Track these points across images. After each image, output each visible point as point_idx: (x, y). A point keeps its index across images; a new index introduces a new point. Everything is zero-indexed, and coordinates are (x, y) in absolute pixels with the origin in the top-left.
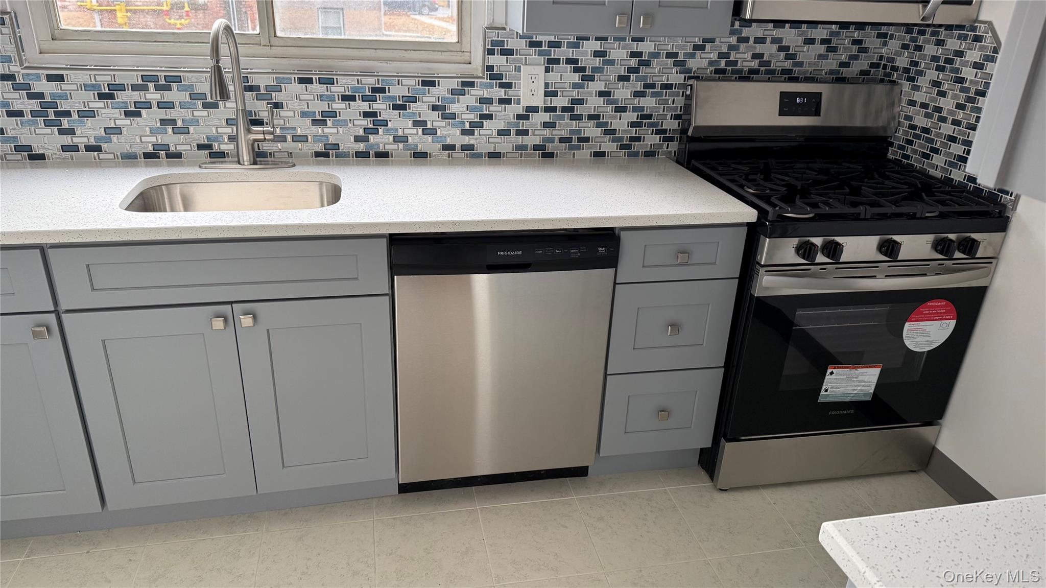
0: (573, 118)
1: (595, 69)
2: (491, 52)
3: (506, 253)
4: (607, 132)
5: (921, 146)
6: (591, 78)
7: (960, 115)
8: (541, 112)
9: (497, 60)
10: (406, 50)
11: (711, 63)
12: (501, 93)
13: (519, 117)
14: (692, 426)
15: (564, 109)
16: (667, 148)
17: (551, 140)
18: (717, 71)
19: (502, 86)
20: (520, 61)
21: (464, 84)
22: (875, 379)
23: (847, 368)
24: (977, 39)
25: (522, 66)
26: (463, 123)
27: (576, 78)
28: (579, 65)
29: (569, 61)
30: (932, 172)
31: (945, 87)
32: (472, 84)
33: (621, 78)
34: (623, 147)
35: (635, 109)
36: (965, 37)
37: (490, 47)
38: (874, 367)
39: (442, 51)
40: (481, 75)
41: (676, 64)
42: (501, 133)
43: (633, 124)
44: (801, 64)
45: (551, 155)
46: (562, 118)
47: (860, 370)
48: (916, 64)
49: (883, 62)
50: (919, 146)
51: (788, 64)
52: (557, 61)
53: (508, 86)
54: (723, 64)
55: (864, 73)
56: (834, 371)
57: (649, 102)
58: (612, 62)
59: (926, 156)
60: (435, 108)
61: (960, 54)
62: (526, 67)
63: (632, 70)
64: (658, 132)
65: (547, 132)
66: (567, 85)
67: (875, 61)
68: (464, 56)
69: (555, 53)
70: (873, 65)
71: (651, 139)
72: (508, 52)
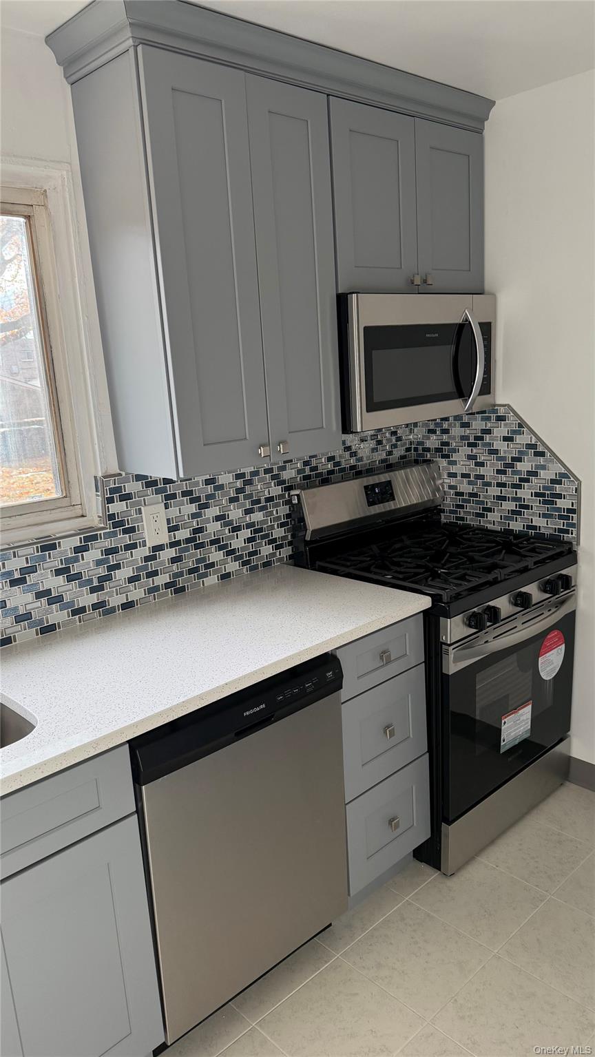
0: (198, 547)
1: (209, 497)
2: (110, 500)
3: (251, 712)
4: (229, 553)
5: (472, 508)
6: (206, 506)
7: (503, 479)
8: (167, 548)
9: (118, 507)
10: (10, 517)
11: (299, 472)
12: (127, 539)
13: (147, 559)
14: (415, 824)
15: (188, 541)
16: (280, 555)
17: (181, 574)
18: (306, 478)
19: (126, 531)
20: (139, 503)
21: (87, 539)
22: (529, 715)
23: (512, 714)
24: (501, 419)
25: (142, 508)
26: (90, 581)
27: (193, 508)
28: (194, 496)
29: (184, 494)
30: (490, 527)
31: (481, 459)
32: (95, 538)
33: (232, 500)
34: (244, 564)
35: (249, 526)
36: (488, 419)
37: (109, 496)
38: (526, 706)
39: (51, 510)
40: (102, 525)
41: (273, 478)
42: (131, 580)
43: (250, 540)
44: (360, 459)
45: (183, 589)
46: (187, 549)
47: (520, 712)
48: (447, 444)
49: (413, 446)
50: (471, 508)
51: (353, 461)
52: (173, 496)
53: (132, 530)
54: (307, 472)
55: (402, 457)
56: (506, 720)
57: (258, 516)
58: (221, 487)
59: (482, 516)
60: (58, 572)
61: (488, 432)
62: (146, 507)
63: (239, 491)
64: (271, 542)
65: (175, 568)
66: (186, 518)
67: (408, 446)
68: (75, 509)
69: (170, 489)
70: (408, 450)
71: (267, 550)
72: (126, 497)
